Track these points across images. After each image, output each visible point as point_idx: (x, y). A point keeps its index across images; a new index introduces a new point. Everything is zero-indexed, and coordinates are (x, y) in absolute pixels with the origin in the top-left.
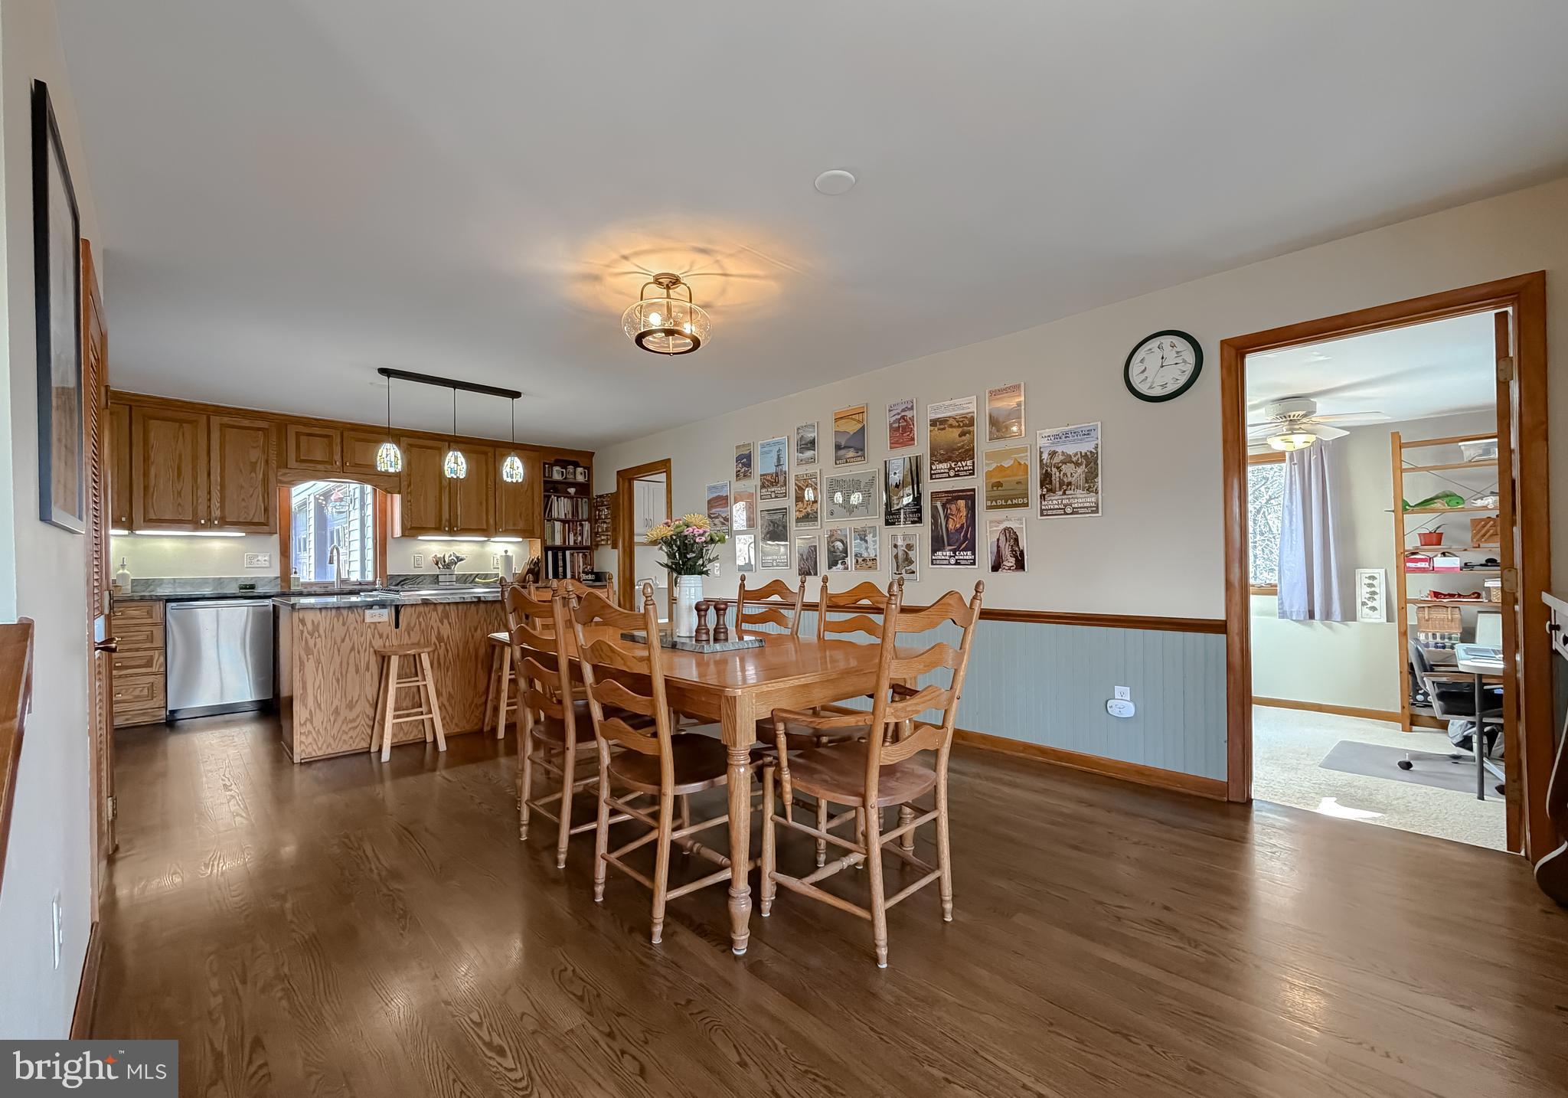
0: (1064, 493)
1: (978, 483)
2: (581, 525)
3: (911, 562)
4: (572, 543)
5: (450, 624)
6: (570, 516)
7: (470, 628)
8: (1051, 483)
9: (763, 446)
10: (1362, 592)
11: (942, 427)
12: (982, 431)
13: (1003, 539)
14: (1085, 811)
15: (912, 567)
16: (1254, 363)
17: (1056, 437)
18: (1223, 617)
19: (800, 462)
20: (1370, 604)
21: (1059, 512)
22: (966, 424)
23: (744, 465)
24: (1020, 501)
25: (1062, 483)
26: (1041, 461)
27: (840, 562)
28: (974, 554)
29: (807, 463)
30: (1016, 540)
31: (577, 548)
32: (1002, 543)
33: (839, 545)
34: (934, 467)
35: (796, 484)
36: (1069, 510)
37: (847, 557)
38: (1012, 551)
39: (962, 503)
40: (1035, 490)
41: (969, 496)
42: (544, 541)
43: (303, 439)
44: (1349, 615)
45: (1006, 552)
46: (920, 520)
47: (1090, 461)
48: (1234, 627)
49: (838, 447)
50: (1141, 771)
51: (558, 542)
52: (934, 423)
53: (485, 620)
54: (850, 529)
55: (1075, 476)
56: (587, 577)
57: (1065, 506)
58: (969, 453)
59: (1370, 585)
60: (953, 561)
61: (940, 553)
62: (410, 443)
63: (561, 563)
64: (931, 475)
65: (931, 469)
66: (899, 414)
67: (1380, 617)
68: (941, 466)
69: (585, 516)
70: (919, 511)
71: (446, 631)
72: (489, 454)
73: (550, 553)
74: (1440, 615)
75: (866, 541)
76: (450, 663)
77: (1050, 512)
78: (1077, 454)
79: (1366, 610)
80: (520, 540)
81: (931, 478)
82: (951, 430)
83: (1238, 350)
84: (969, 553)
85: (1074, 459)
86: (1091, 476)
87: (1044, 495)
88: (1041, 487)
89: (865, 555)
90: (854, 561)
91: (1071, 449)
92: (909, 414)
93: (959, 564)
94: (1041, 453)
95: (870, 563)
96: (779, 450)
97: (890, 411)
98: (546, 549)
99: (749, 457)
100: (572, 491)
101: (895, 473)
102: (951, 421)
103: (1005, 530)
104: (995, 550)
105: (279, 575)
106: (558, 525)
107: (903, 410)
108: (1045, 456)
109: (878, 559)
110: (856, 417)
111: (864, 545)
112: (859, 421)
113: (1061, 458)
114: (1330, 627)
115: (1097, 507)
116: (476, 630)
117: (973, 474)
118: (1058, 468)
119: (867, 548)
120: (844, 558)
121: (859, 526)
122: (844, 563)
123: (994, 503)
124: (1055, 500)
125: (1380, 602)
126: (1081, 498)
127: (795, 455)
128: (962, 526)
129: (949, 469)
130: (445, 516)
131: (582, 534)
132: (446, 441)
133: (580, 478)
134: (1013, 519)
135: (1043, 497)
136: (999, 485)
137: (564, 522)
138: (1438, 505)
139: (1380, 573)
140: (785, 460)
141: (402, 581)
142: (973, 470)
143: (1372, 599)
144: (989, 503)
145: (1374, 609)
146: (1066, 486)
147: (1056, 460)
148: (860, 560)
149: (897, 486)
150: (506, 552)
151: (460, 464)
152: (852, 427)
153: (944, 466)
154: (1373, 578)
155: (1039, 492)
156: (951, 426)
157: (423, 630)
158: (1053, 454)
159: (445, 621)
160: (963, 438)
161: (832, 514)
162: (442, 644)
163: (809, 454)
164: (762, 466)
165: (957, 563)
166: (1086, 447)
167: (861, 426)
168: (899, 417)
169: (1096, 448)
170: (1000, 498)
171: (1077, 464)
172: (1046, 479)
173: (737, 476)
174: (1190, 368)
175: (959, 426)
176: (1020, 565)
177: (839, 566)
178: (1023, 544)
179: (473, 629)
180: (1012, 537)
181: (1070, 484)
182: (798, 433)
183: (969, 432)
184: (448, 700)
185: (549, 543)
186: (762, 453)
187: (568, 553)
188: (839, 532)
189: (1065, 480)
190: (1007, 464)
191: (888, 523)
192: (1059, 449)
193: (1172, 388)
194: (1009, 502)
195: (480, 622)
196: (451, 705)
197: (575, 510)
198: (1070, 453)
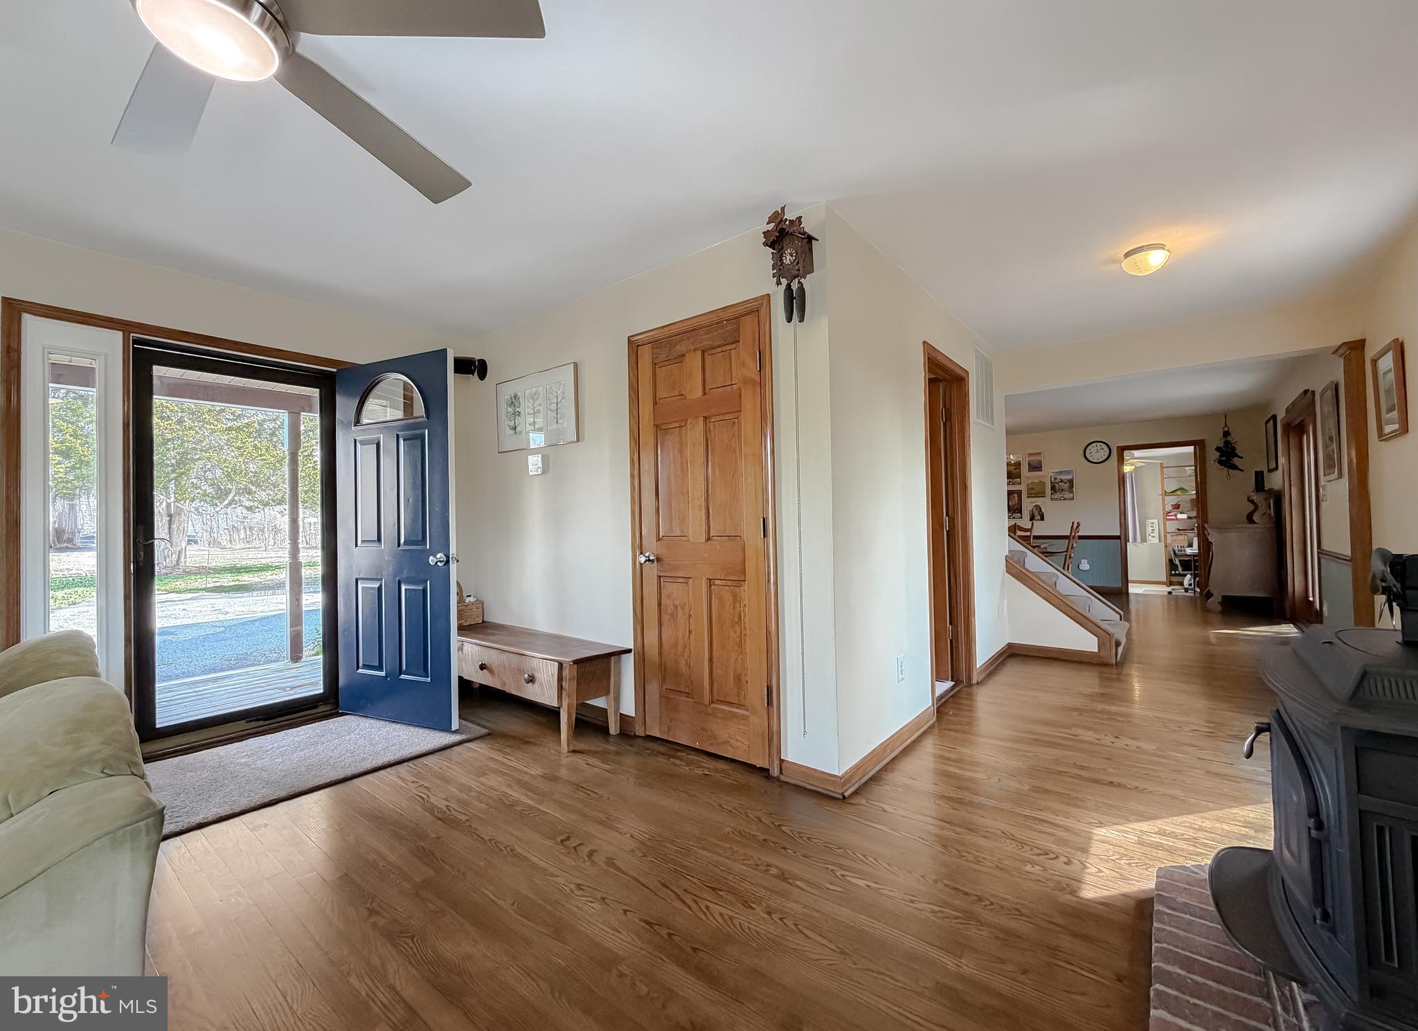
0: (1060, 493)
1: (1023, 488)
8: (1055, 489)
10: (1149, 530)
12: (1024, 469)
13: (1034, 508)
16: (1126, 453)
17: (1058, 472)
18: (1119, 534)
20: (1152, 535)
21: (1058, 499)
22: (1017, 465)
24: (1042, 495)
25: (1059, 489)
28: (1022, 515)
30: (1040, 509)
32: (1034, 510)
36: (1062, 499)
38: (1038, 513)
39: (1016, 495)
40: (1048, 491)
41: (1019, 493)
44: (1144, 540)
45: (1036, 513)
47: (1071, 482)
48: (1123, 538)
55: (1065, 486)
57: (1061, 497)
58: (1019, 476)
59: (1152, 527)
67: (1156, 540)
74: (1180, 538)
77: (1055, 499)
78: (1065, 479)
79: (1150, 538)
82: (1011, 467)
83: (1122, 449)
85: (1065, 481)
86: (1071, 486)
88: (1051, 490)
91: (1064, 477)
94: (1051, 478)
103: (1035, 505)
104: (1031, 513)
108: (1053, 480)
113: (1059, 480)
114: (1135, 545)
115: (1073, 498)
118: (1058, 483)
123: (1030, 495)
124: (1057, 496)
125: (1156, 534)
126: (1067, 495)
134: (1039, 501)
135: (1052, 494)
136: (1033, 489)
138: (1178, 493)
139: (1156, 521)
142: (1021, 483)
143: (1153, 533)
144: (1028, 496)
145: (1153, 537)
146: (1061, 490)
147: (1057, 481)
154: (1153, 523)
155: (1050, 492)
158: (1055, 479)
160: (1017, 471)
165: (1013, 518)
166: (1069, 477)
169: (1073, 477)
170: (1033, 493)
171: (1065, 483)
172: (1053, 488)
174: (1107, 454)
175: (1015, 466)
176: (1042, 519)
178: (1043, 511)
180: (1038, 508)
181: (1063, 489)
183: (1019, 469)
189: (1061, 488)
190: (1036, 481)
192: (1059, 477)
193: (1101, 460)
194: (1037, 495)
198: (1063, 478)
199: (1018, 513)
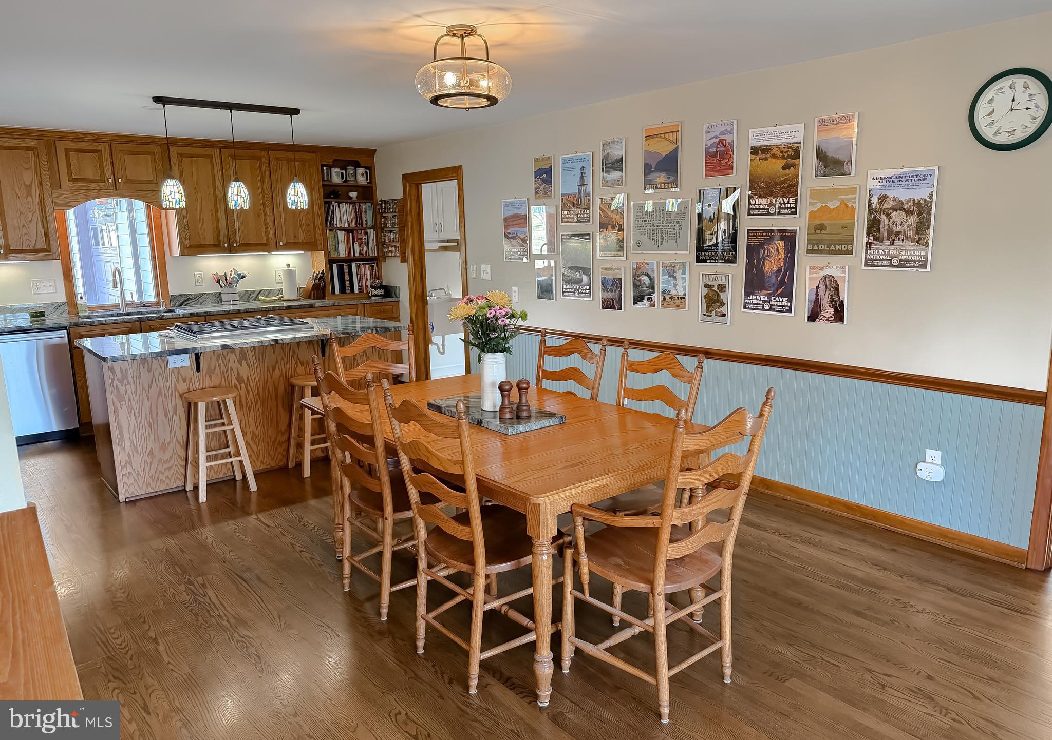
0: (892, 244)
1: (799, 224)
2: (366, 233)
3: (722, 304)
4: (357, 254)
5: (248, 365)
6: (353, 225)
7: (268, 368)
8: (878, 230)
9: (565, 161)
11: (764, 156)
12: (808, 163)
13: (822, 286)
14: (876, 574)
15: (723, 310)
17: (889, 179)
18: (1044, 389)
19: (605, 183)
21: (885, 263)
22: (793, 154)
23: (544, 181)
24: (844, 247)
25: (890, 232)
26: (870, 205)
27: (646, 297)
28: (790, 301)
29: (613, 185)
30: (837, 289)
31: (364, 259)
32: (821, 291)
33: (645, 279)
34: (752, 202)
35: (600, 209)
36: (895, 262)
37: (654, 293)
38: (832, 300)
39: (780, 244)
40: (861, 237)
41: (789, 238)
42: (327, 254)
43: (72, 155)
45: (825, 301)
46: (733, 260)
47: (922, 210)
49: (648, 169)
50: (944, 533)
51: (343, 253)
52: (755, 151)
53: (282, 359)
54: (658, 263)
55: (906, 225)
56: (376, 292)
57: (892, 257)
58: (791, 189)
60: (767, 307)
61: (753, 297)
62: (179, 152)
63: (347, 277)
64: (749, 210)
65: (749, 203)
66: (717, 137)
68: (760, 201)
69: (370, 223)
70: (735, 249)
71: (244, 371)
72: (263, 159)
73: (335, 266)
75: (675, 278)
76: (252, 403)
77: (875, 263)
78: (909, 201)
80: (303, 252)
81: (749, 214)
82: (774, 160)
84: (785, 299)
85: (906, 206)
86: (922, 227)
87: (870, 244)
88: (868, 234)
89: (673, 292)
90: (661, 298)
91: (903, 194)
92: (728, 139)
93: (774, 310)
94: (871, 196)
95: (678, 302)
96: (582, 168)
97: (707, 132)
98: (330, 262)
99: (549, 172)
100: (353, 195)
101: (709, 205)
102: (775, 150)
103: (825, 277)
104: (814, 298)
105: (65, 300)
106: (341, 235)
107: (723, 133)
108: (875, 200)
109: (687, 297)
110: (670, 136)
111: (672, 281)
112: (671, 141)
113: (892, 203)
115: (926, 261)
116: (274, 369)
117: (795, 213)
118: (888, 215)
119: (675, 286)
120: (650, 294)
121: (668, 260)
122: (650, 299)
123: (816, 248)
124: (881, 250)
126: (909, 250)
127: (599, 175)
128: (779, 271)
129: (771, 205)
130: (223, 231)
131: (368, 245)
132: (216, 147)
133: (362, 180)
134: (835, 266)
135: (869, 245)
136: (821, 227)
137: (348, 231)
140: (588, 179)
141: (186, 301)
142: (796, 208)
144: (810, 247)
146: (894, 236)
147: (886, 206)
148: (668, 297)
149: (711, 220)
150: (288, 265)
151: (243, 195)
152: (664, 149)
153: (763, 202)
155: (865, 240)
156: (774, 156)
157: (223, 372)
158: (883, 198)
159: (244, 362)
160: (787, 171)
161: (639, 245)
162: (243, 385)
163: (615, 175)
164: (563, 184)
165: (771, 309)
166: (920, 194)
167: (673, 147)
168: (717, 140)
169: (931, 196)
170: (823, 242)
171: (909, 213)
172: (873, 227)
173: (536, 193)
175: (783, 157)
176: (839, 316)
177: (645, 301)
178: (844, 294)
179: (271, 369)
180: (832, 285)
181: (898, 233)
182: (604, 150)
183: (794, 165)
184: (252, 439)
185: (333, 256)
186: (564, 169)
187: (354, 265)
188: (646, 266)
189: (895, 229)
190: (833, 205)
191: (699, 260)
192: (891, 194)
194: (832, 248)
195: (277, 361)
196: (255, 443)
197: (358, 219)
198: (902, 199)
199: (780, 296)
